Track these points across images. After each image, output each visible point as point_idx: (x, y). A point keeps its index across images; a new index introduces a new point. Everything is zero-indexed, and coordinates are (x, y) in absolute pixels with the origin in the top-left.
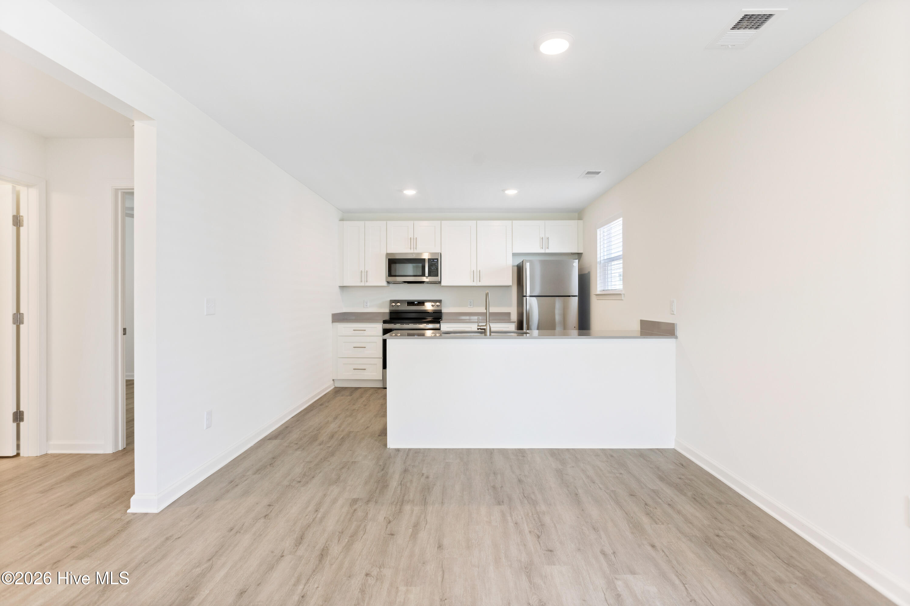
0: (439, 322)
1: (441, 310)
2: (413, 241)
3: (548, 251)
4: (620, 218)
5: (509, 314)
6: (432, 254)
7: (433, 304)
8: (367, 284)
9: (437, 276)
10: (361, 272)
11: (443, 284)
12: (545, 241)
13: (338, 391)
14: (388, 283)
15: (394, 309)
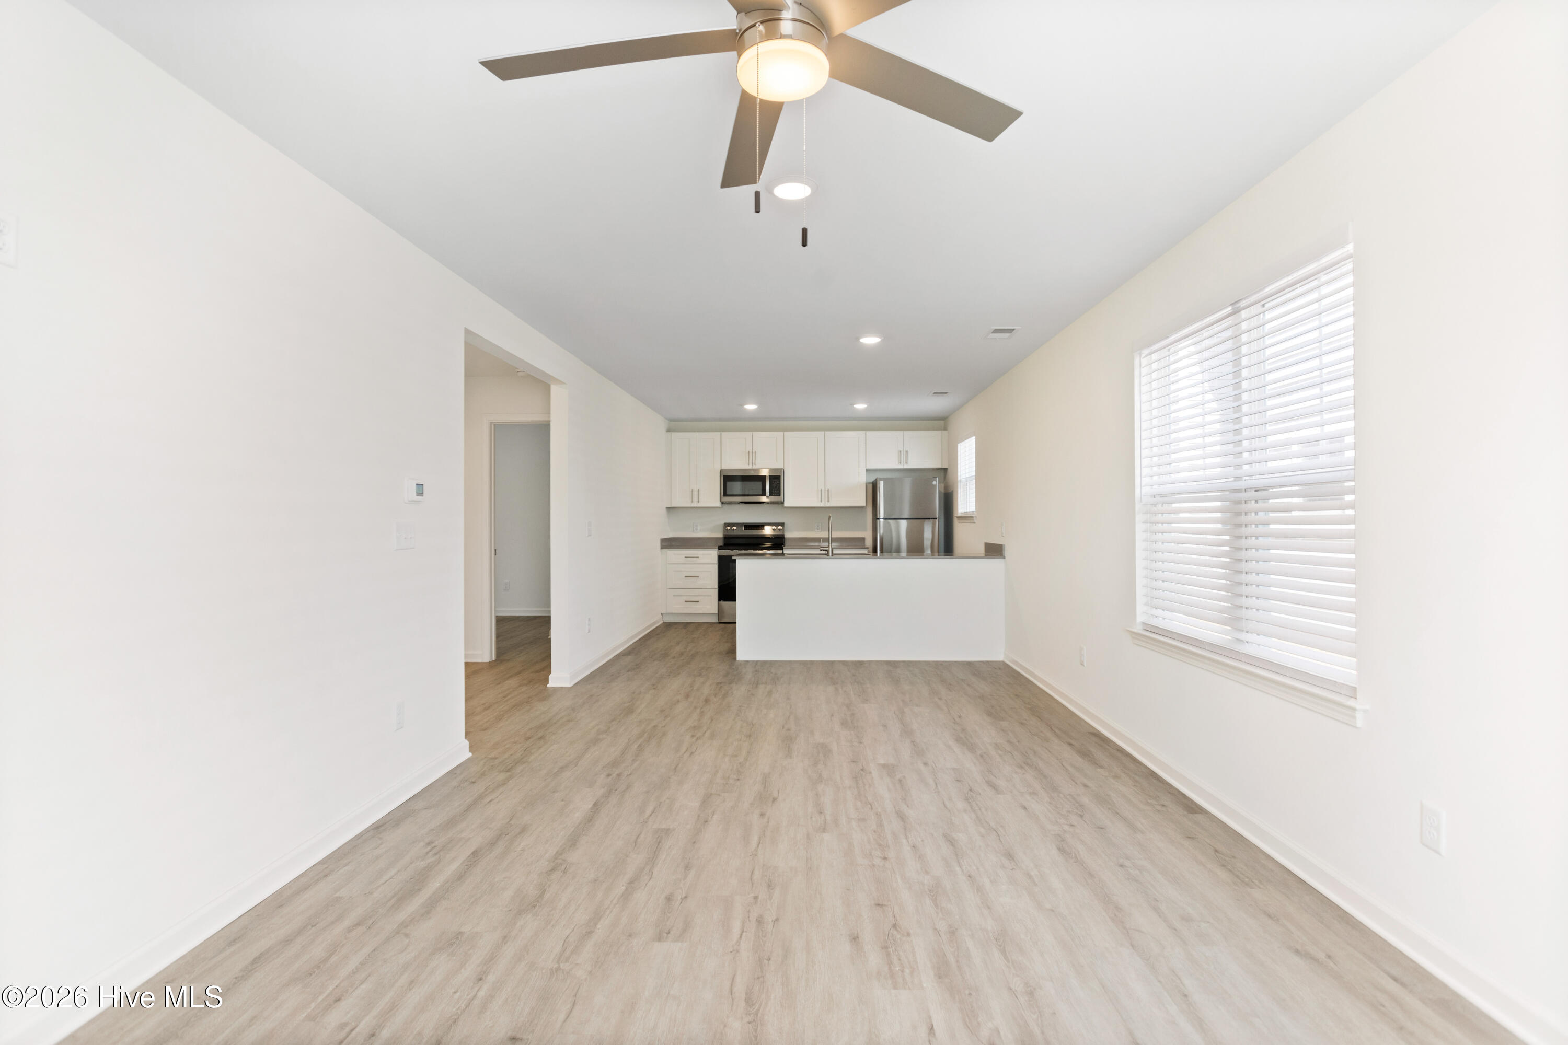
0: (782, 549)
1: (783, 535)
2: (752, 455)
3: (907, 466)
4: (972, 436)
5: (863, 539)
6: (771, 470)
7: (774, 527)
8: (699, 505)
9: (780, 495)
10: (692, 491)
11: (786, 504)
12: (903, 454)
13: (668, 626)
14: (723, 503)
15: (730, 533)
